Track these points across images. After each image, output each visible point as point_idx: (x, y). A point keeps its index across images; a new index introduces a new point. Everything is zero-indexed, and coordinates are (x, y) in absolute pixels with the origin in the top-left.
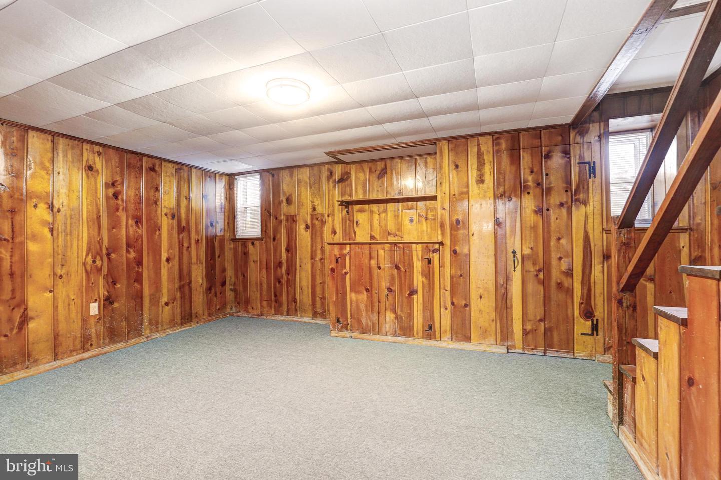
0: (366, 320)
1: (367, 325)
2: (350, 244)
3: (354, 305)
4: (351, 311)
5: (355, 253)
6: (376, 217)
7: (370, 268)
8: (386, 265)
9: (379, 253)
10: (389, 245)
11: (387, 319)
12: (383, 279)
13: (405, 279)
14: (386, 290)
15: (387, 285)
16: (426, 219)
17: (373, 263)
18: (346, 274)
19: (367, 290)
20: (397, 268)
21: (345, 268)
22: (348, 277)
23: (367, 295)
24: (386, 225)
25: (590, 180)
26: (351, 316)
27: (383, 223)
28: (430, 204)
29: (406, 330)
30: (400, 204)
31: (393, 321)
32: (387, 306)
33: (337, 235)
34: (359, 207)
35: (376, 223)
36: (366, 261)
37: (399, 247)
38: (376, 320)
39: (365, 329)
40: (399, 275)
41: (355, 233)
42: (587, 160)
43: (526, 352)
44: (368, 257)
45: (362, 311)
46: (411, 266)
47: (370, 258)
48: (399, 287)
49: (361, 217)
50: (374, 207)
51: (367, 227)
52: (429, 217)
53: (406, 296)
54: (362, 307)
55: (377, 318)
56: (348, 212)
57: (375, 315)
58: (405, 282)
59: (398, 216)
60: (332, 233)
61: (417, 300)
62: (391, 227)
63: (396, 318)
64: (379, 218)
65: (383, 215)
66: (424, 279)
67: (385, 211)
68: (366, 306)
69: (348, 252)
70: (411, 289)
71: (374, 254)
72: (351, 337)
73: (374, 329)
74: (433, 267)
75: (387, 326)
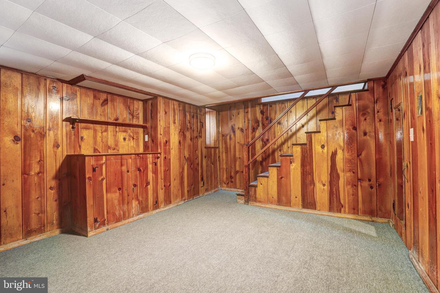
0: (120, 211)
1: (120, 215)
2: (106, 155)
3: (110, 203)
4: (107, 209)
5: (110, 162)
6: (99, 134)
7: (122, 172)
8: (132, 169)
9: (128, 161)
10: (134, 155)
11: (134, 205)
12: (131, 179)
13: (144, 176)
14: (133, 186)
15: (133, 182)
16: (133, 139)
17: (124, 168)
18: (103, 180)
19: (119, 189)
20: (139, 170)
21: (102, 175)
22: (104, 181)
23: (120, 193)
24: (107, 142)
25: (202, 129)
26: (107, 212)
27: (104, 140)
28: (135, 129)
29: (144, 209)
30: (117, 127)
31: (137, 205)
32: (133, 197)
33: (60, 148)
34: (83, 125)
35: (99, 139)
36: (119, 167)
37: (140, 156)
38: (126, 209)
39: (119, 218)
40: (140, 174)
41: (80, 146)
42: (202, 121)
43: (188, 200)
44: (120, 164)
45: (116, 205)
46: (146, 168)
47: (122, 165)
48: (140, 182)
49: (86, 134)
50: (98, 127)
51: (91, 141)
52: (135, 137)
53: (145, 186)
54: (116, 202)
55: (127, 207)
56: (73, 128)
57: (126, 206)
58: (144, 178)
59: (116, 135)
60: (54, 146)
61: (150, 187)
62: (111, 142)
63: (139, 203)
64: (102, 135)
65: (105, 134)
66: (153, 175)
67: (106, 131)
68: (119, 201)
69: (104, 161)
70: (147, 182)
71: (124, 162)
72: (108, 230)
73: (125, 216)
74: (157, 167)
75: (134, 210)
